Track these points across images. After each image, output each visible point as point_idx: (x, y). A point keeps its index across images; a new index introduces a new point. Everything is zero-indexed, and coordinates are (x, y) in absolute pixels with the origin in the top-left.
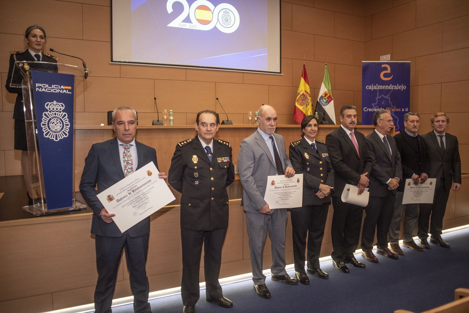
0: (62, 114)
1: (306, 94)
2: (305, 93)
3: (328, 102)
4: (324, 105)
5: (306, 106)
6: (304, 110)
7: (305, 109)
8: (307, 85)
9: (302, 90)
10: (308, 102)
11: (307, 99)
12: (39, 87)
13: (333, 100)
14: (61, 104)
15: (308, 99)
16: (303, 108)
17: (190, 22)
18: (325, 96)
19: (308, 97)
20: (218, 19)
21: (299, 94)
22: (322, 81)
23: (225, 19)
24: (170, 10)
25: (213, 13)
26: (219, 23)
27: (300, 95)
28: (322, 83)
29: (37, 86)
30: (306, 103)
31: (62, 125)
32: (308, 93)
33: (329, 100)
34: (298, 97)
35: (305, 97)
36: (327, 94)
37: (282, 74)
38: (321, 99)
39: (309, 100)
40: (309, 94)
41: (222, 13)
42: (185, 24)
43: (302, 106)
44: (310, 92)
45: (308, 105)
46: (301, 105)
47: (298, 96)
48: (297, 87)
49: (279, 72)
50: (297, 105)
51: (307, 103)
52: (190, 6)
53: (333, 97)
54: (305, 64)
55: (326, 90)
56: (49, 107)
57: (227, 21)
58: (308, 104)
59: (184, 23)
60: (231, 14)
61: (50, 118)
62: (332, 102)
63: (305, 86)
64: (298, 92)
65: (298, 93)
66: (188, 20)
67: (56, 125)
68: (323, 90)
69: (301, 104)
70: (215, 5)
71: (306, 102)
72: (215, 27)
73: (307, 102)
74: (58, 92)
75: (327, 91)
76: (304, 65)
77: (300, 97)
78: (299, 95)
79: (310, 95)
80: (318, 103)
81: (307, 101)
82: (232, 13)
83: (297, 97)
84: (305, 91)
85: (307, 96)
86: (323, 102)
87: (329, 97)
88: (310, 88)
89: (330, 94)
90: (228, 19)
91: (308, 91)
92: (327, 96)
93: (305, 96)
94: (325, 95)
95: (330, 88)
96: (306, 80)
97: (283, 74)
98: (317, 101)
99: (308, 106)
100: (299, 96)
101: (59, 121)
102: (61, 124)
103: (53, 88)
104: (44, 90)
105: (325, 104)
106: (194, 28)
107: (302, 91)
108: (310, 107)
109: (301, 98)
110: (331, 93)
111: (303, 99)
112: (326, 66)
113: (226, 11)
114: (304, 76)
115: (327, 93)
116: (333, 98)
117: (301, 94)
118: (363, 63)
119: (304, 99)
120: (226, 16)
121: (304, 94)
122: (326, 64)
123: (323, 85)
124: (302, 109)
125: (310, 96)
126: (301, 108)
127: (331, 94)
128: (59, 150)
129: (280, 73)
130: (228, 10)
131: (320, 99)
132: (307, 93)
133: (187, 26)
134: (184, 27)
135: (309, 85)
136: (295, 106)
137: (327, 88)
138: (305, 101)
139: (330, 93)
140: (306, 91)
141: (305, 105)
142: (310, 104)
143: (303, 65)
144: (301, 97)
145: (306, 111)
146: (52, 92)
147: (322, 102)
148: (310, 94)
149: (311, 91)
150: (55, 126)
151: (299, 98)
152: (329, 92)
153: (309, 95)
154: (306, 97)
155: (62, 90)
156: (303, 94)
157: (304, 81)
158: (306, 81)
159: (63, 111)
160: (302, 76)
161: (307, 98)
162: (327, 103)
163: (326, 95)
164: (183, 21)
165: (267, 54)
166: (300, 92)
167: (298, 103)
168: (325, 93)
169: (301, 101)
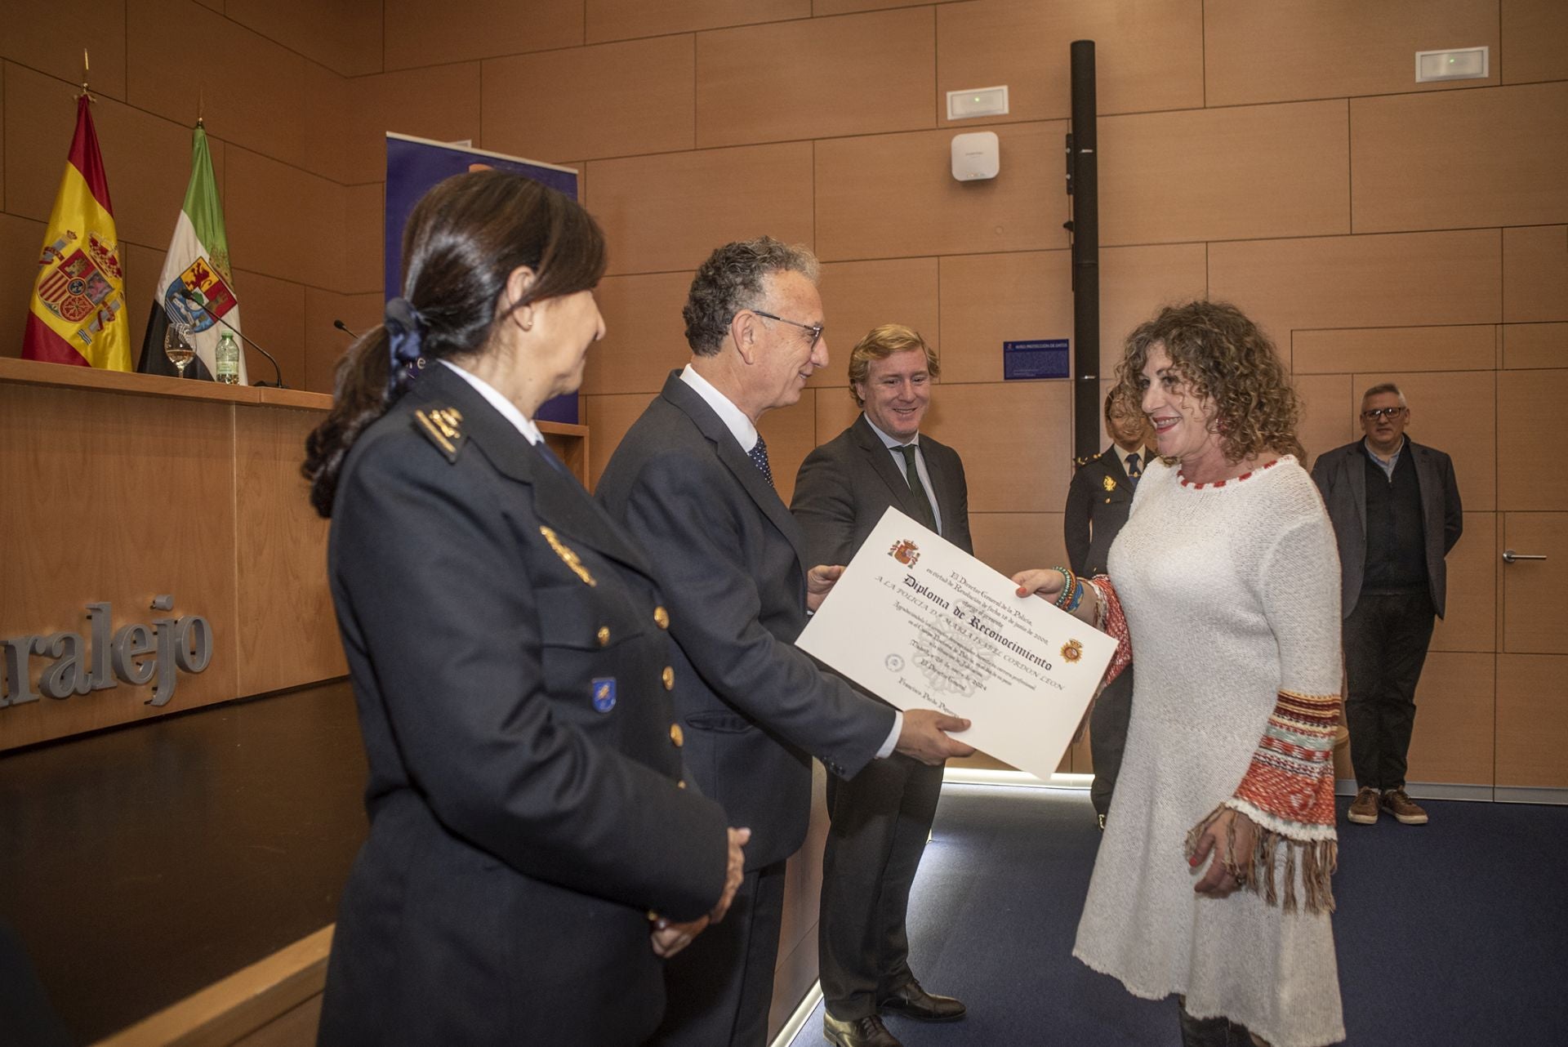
2: (88, 252)
3: (215, 315)
4: (195, 330)
5: (97, 322)
6: (87, 342)
7: (92, 337)
8: (102, 214)
9: (72, 235)
10: (109, 304)
11: (101, 286)
13: (237, 306)
15: (109, 286)
16: (81, 333)
18: (197, 284)
19: (109, 274)
21: (54, 251)
22: (180, 206)
27: (62, 258)
28: (178, 214)
30: (97, 304)
32: (109, 255)
33: (214, 305)
34: (47, 271)
35: (91, 275)
36: (205, 275)
38: (176, 294)
39: (113, 289)
40: (113, 261)
43: (75, 321)
44: (120, 252)
45: (109, 320)
46: (67, 313)
47: (50, 263)
50: (40, 309)
51: (101, 305)
53: (234, 293)
54: (90, 98)
55: (202, 252)
58: (105, 314)
62: (233, 316)
63: (90, 215)
64: (48, 242)
65: (47, 249)
68: (187, 249)
69: (68, 310)
71: (95, 299)
73: (105, 304)
75: (207, 261)
76: (84, 101)
77: (62, 267)
78: (55, 258)
79: (119, 265)
80: (159, 310)
81: (101, 296)
83: (39, 270)
84: (88, 241)
85: (104, 267)
86: (183, 311)
87: (216, 291)
88: (117, 228)
89: (223, 273)
91: (109, 242)
92: (206, 286)
93: (95, 268)
94: (194, 279)
95: (221, 244)
96: (95, 181)
98: (156, 304)
99: (108, 327)
100: (57, 262)
105: (197, 322)
107: (76, 238)
108: (117, 328)
109: (69, 275)
110: (224, 270)
111: (81, 285)
112: (200, 133)
114: (81, 159)
115: (209, 270)
116: (234, 296)
117: (67, 252)
118: (388, 138)
119: (84, 280)
121: (86, 259)
122: (198, 125)
123: (184, 221)
124: (74, 337)
125: (119, 272)
126: (66, 330)
127: (227, 278)
131: (170, 297)
132: (104, 251)
135: (110, 210)
136: (32, 319)
137: (204, 243)
138: (90, 296)
139: (219, 270)
140: (94, 242)
141: (93, 315)
142: (120, 316)
143: (76, 97)
144: (67, 269)
145: (95, 348)
147: (178, 309)
148: (116, 257)
149: (120, 245)
151: (55, 273)
152: (218, 265)
154: (98, 274)
156: (78, 255)
157: (87, 187)
158: (96, 189)
160: (71, 158)
161: (102, 280)
162: (209, 321)
163: (201, 276)
166: (57, 240)
167: (47, 299)
168: (195, 266)
169: (67, 295)
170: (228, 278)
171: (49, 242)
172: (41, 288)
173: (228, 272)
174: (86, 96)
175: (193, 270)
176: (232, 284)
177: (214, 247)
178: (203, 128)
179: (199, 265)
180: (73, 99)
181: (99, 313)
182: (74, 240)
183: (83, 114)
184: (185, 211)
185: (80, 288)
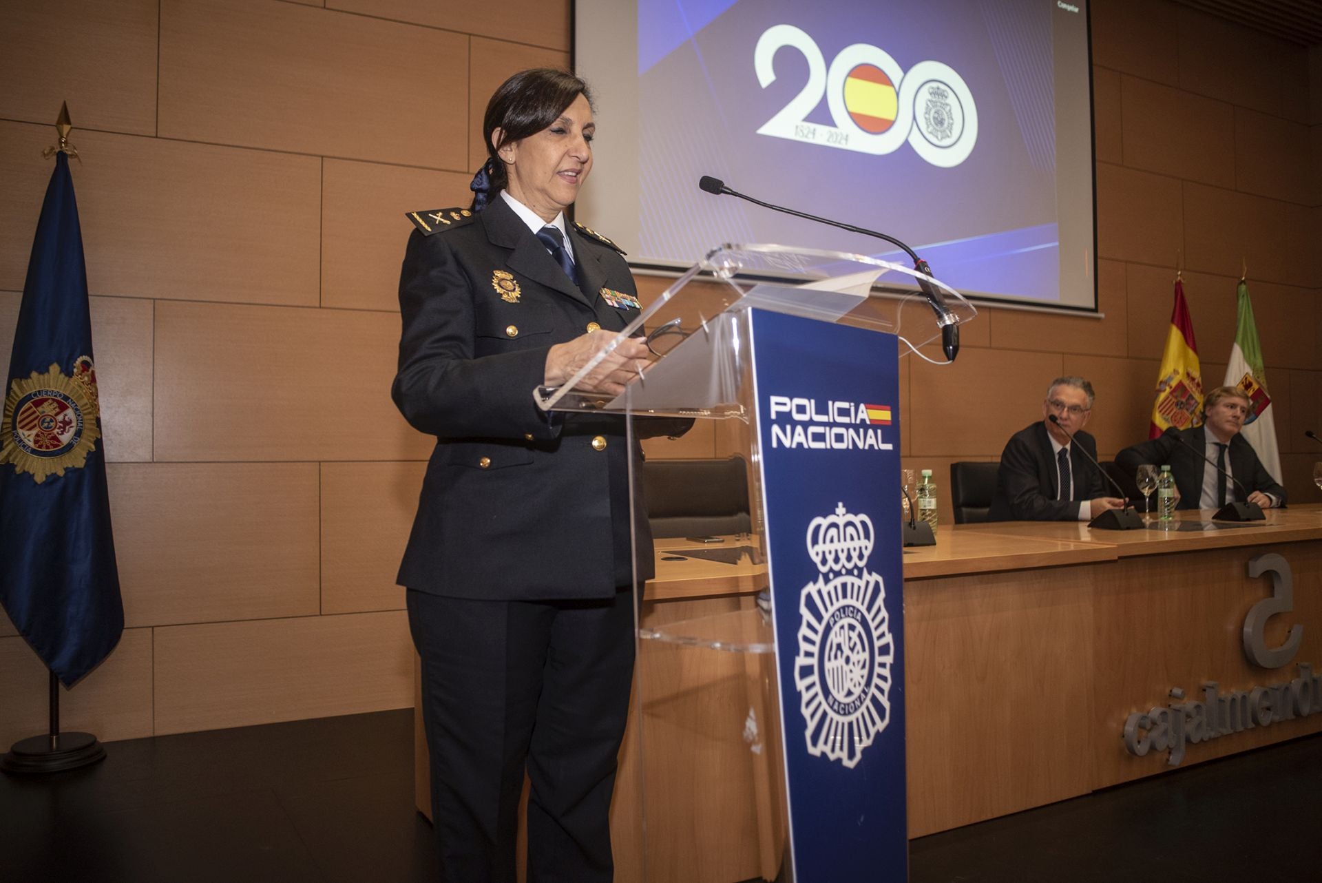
0: (868, 583)
1: (1191, 386)
2: (1186, 382)
3: (1256, 412)
8: (1191, 353)
9: (1174, 372)
10: (1197, 413)
11: (1193, 402)
12: (785, 419)
14: (863, 523)
15: (1196, 402)
17: (830, 122)
18: (1246, 390)
19: (1197, 393)
20: (914, 118)
21: (1165, 383)
22: (1234, 340)
23: (934, 118)
24: (765, 75)
25: (898, 94)
26: (917, 129)
27: (1171, 387)
28: (1233, 346)
29: (778, 413)
31: (866, 655)
32: (1196, 381)
33: (1257, 405)
34: (1162, 396)
35: (1187, 396)
36: (1251, 384)
37: (1101, 312)
39: (1199, 404)
40: (1198, 385)
41: (924, 95)
42: (814, 130)
44: (1202, 379)
47: (1163, 391)
48: (1158, 360)
49: (1092, 305)
50: (1158, 421)
52: (828, 65)
53: (1270, 394)
54: (1183, 281)
55: (1248, 370)
56: (820, 547)
57: (941, 122)
59: (812, 126)
60: (951, 99)
61: (828, 624)
62: (1268, 410)
63: (1185, 356)
65: (1161, 382)
66: (821, 115)
67: (848, 660)
68: (1239, 368)
70: (906, 68)
71: (1190, 411)
72: (906, 146)
74: (851, 447)
75: (1251, 375)
76: (1179, 284)
77: (1171, 393)
78: (1167, 387)
79: (1201, 387)
82: (956, 96)
83: (1157, 396)
84: (1186, 376)
85: (1194, 389)
88: (1201, 363)
89: (1261, 382)
90: (945, 116)
91: (1196, 374)
92: (1250, 393)
93: (1189, 391)
95: (1260, 362)
96: (1188, 334)
97: (1102, 315)
100: (1168, 390)
101: (860, 636)
102: (864, 650)
103: (831, 420)
104: (799, 437)
106: (843, 146)
107: (1178, 373)
109: (1176, 397)
110: (1262, 380)
111: (1182, 403)
112: (1243, 288)
113: (938, 88)
114: (1179, 320)
115: (1251, 380)
116: (1269, 397)
117: (1174, 383)
119: (1184, 400)
120: (939, 108)
121: (1185, 387)
122: (1242, 282)
123: (1237, 353)
125: (1202, 392)
128: (862, 819)
129: (1095, 310)
130: (942, 87)
132: (1193, 379)
133: (820, 135)
134: (810, 140)
135: (1195, 350)
137: (1250, 365)
138: (1187, 410)
139: (1259, 380)
140: (1188, 374)
141: (1188, 423)
143: (1174, 282)
144: (1175, 394)
146: (829, 447)
148: (1200, 383)
149: (1202, 374)
150: (846, 668)
151: (1168, 397)
152: (1258, 377)
153: (1199, 389)
154: (1191, 395)
155: (861, 431)
156: (1180, 385)
157: (1183, 338)
158: (1187, 338)
159: (871, 567)
160: (1173, 321)
161: (1193, 398)
163: (1248, 386)
164: (809, 118)
165: (1057, 244)
166: (1168, 376)
167: (1164, 414)
168: (1244, 380)
169: (1175, 410)
170: (1265, 385)
171: (1162, 377)
172: (1159, 407)
173: (1264, 380)
174: (1180, 281)
175: (1243, 383)
176: (1268, 388)
177: (1255, 365)
178: (1245, 284)
179: (1246, 379)
180: (1172, 282)
181: (1192, 419)
182: (1178, 376)
183: (1179, 294)
184: (1237, 343)
185: (1182, 406)
